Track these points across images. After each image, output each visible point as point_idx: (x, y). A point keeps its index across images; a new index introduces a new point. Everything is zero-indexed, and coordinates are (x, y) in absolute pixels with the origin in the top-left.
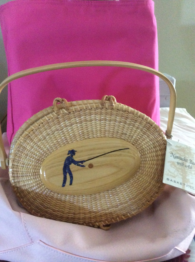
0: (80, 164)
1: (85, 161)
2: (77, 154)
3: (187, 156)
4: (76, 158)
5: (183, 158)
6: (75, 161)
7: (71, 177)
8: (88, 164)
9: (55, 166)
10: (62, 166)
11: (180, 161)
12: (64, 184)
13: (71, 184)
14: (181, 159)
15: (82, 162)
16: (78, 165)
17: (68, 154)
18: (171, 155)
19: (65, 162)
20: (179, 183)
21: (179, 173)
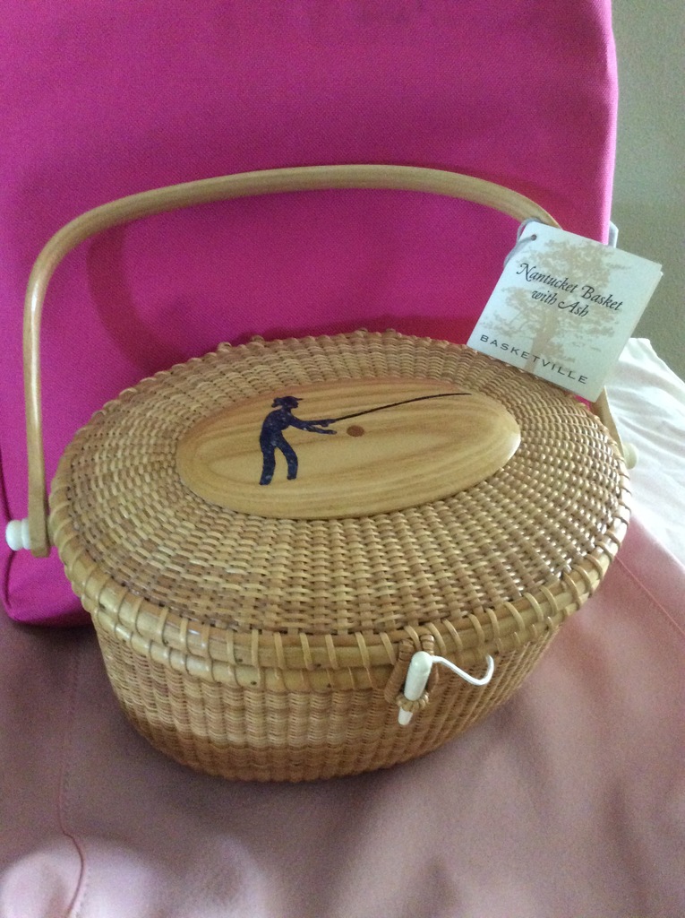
0: (319, 426)
1: (333, 421)
2: (301, 406)
3: (581, 275)
4: (301, 413)
5: (561, 278)
6: (298, 420)
7: (292, 460)
8: (346, 428)
9: (231, 433)
10: (258, 433)
11: (545, 289)
12: (267, 477)
13: (292, 475)
14: (552, 283)
15: (324, 422)
16: (310, 430)
17: (274, 406)
18: (520, 270)
19: (264, 424)
20: (520, 353)
21: (530, 323)
